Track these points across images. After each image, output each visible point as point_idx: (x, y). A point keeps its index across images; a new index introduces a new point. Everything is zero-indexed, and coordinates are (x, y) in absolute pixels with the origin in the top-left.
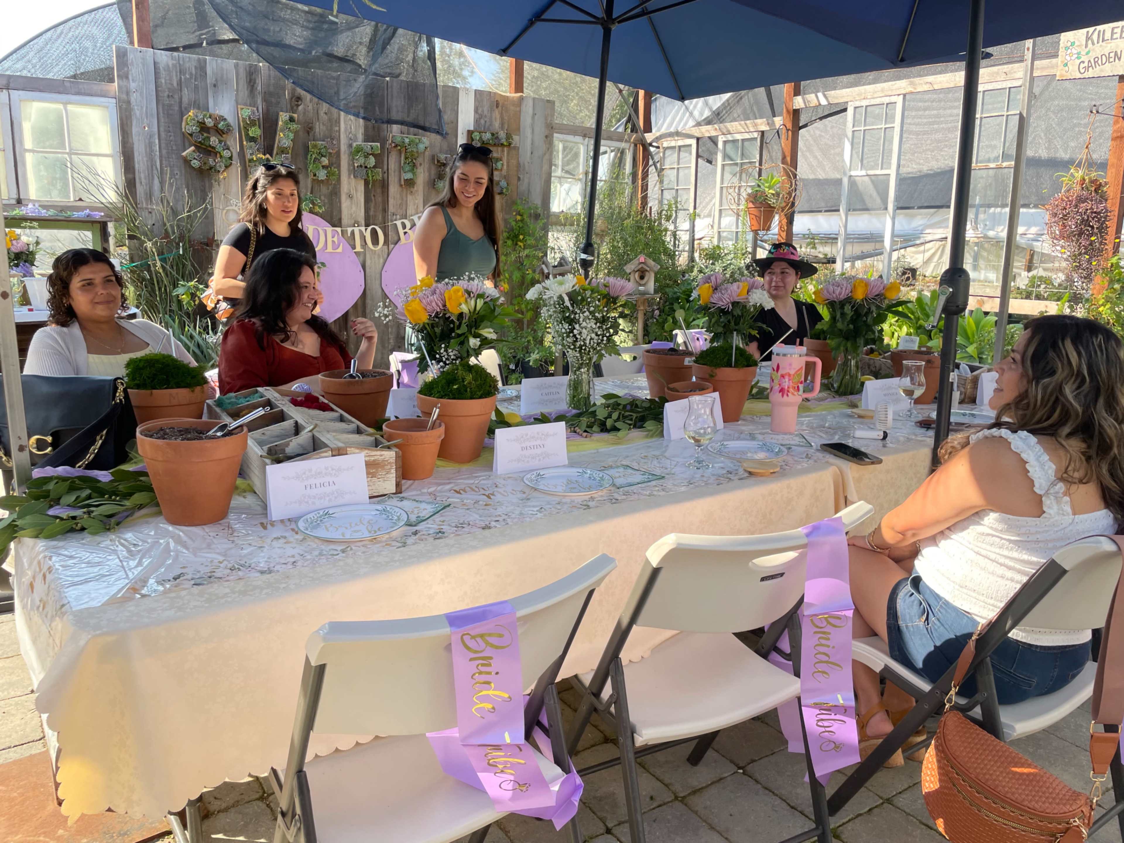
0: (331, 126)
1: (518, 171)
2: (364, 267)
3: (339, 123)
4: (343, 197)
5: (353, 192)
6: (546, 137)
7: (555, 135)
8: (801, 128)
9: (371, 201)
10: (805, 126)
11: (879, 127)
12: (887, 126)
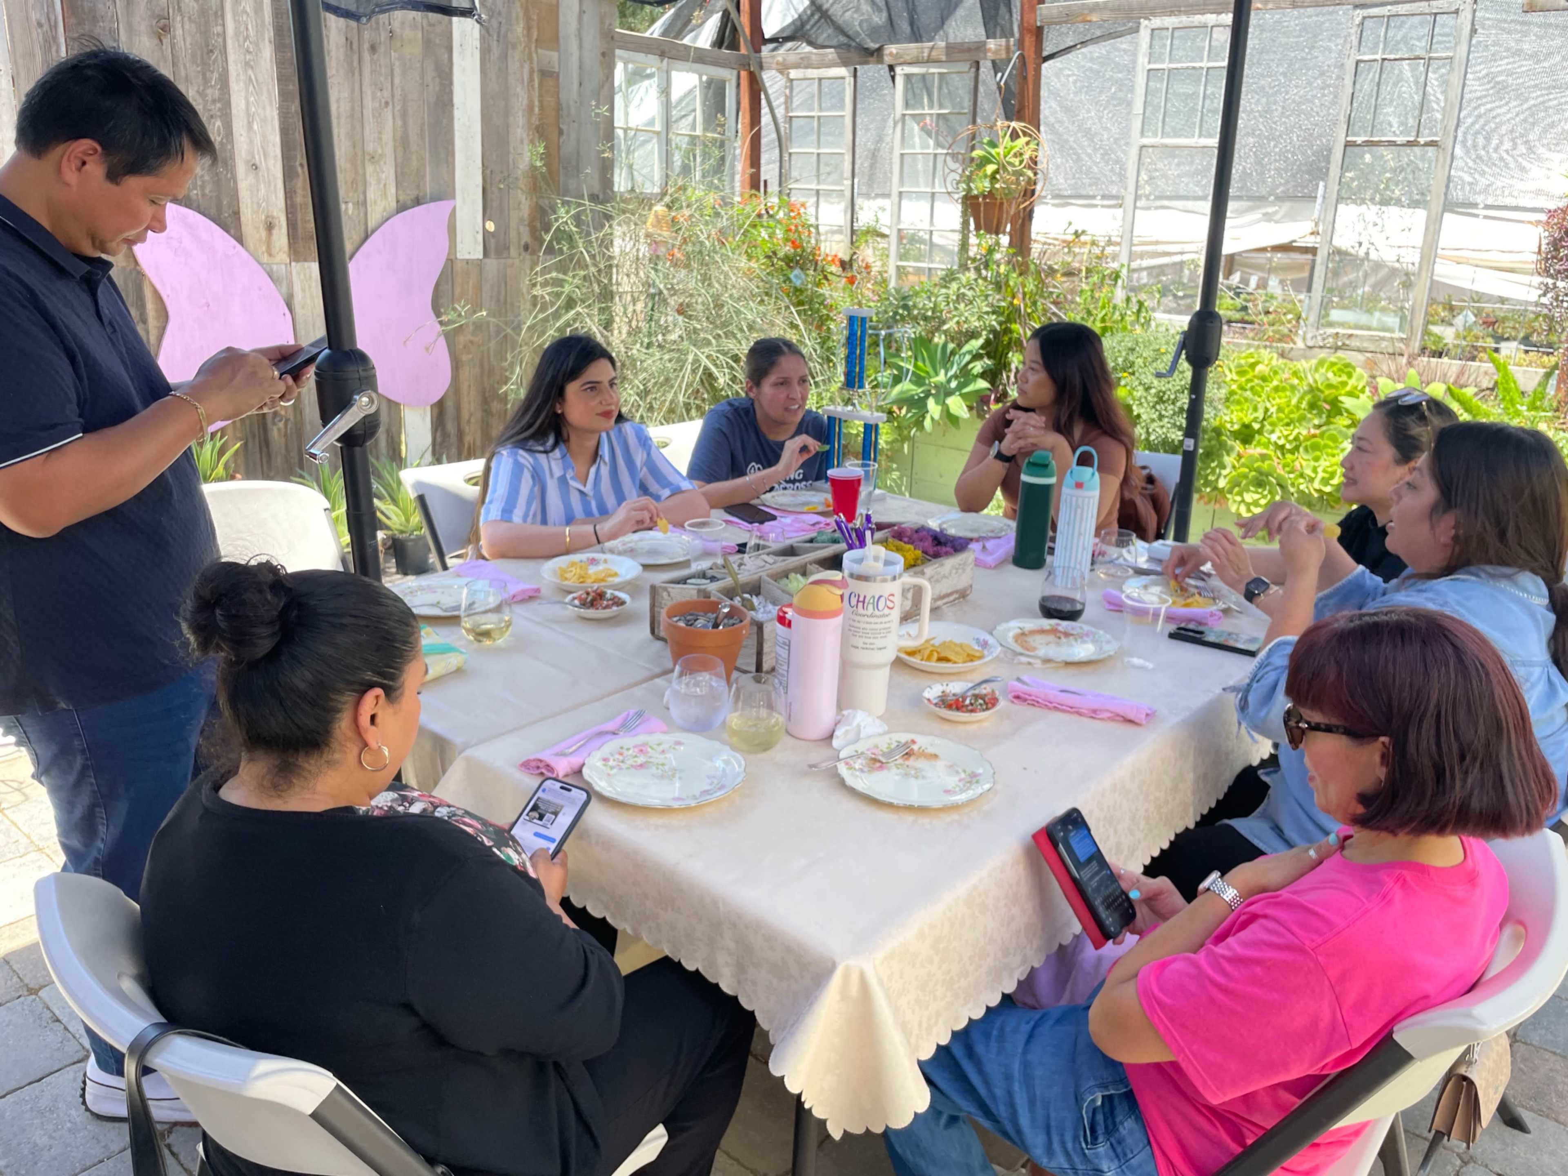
0: (207, 22)
1: (558, 117)
2: (290, 306)
3: (223, 16)
4: (241, 169)
5: (258, 158)
6: (603, 54)
7: (618, 52)
8: (1046, 59)
9: (298, 176)
10: (1051, 56)
11: (1197, 65)
12: (1211, 64)
